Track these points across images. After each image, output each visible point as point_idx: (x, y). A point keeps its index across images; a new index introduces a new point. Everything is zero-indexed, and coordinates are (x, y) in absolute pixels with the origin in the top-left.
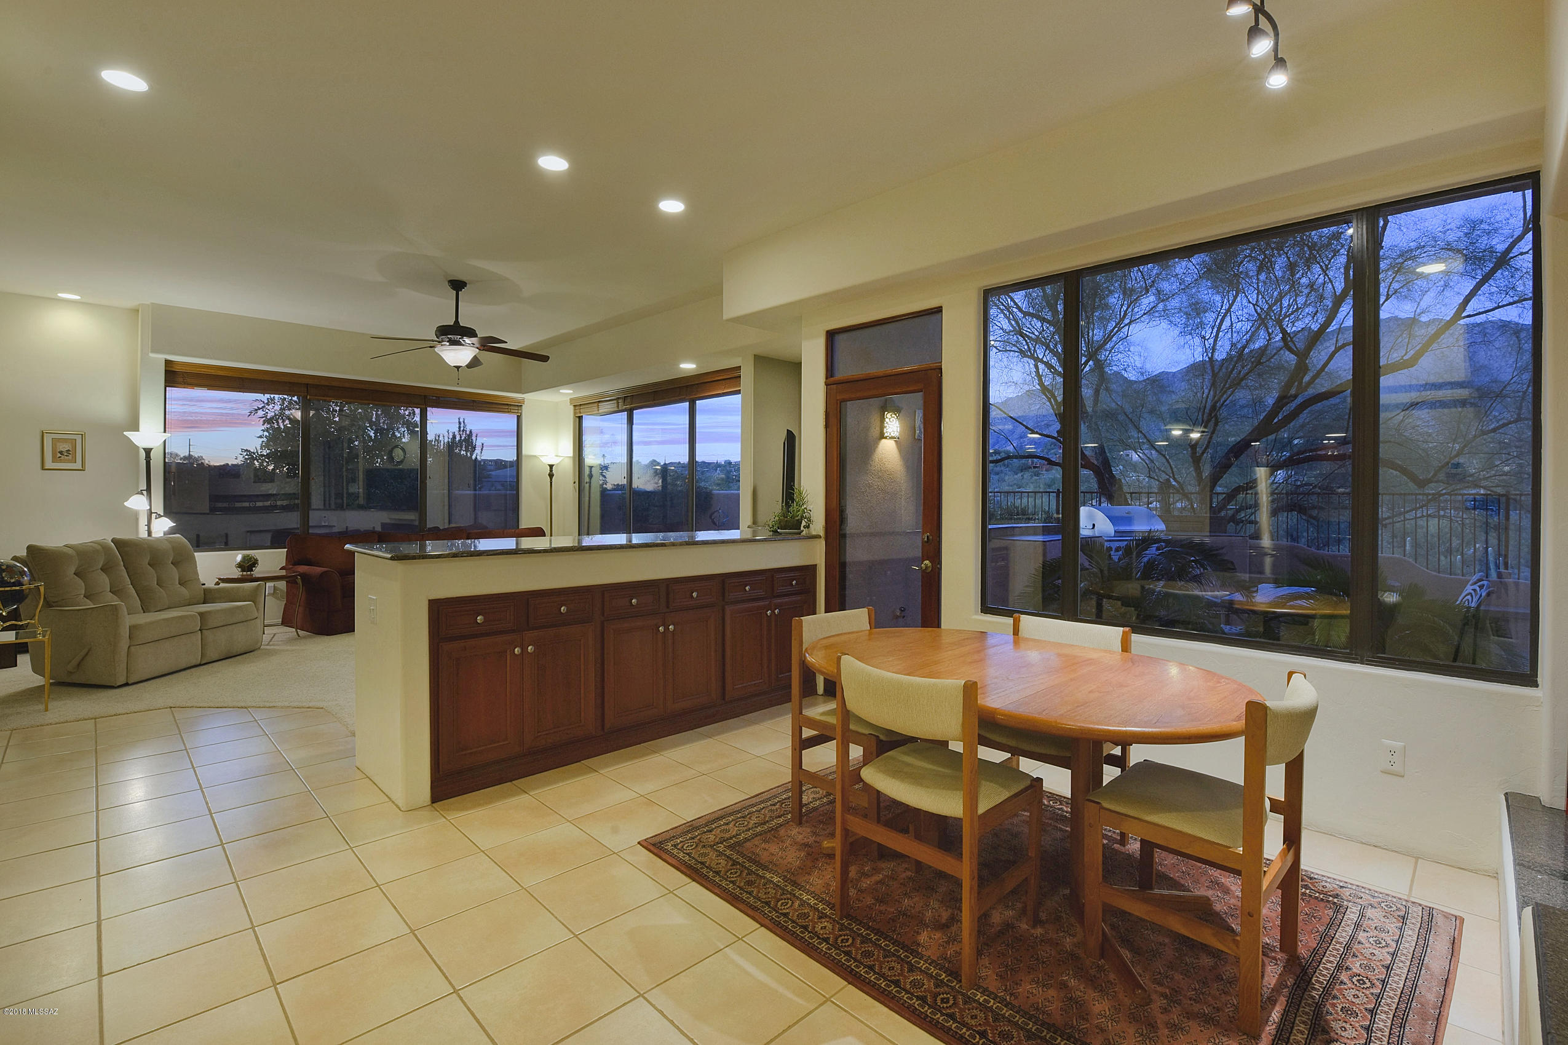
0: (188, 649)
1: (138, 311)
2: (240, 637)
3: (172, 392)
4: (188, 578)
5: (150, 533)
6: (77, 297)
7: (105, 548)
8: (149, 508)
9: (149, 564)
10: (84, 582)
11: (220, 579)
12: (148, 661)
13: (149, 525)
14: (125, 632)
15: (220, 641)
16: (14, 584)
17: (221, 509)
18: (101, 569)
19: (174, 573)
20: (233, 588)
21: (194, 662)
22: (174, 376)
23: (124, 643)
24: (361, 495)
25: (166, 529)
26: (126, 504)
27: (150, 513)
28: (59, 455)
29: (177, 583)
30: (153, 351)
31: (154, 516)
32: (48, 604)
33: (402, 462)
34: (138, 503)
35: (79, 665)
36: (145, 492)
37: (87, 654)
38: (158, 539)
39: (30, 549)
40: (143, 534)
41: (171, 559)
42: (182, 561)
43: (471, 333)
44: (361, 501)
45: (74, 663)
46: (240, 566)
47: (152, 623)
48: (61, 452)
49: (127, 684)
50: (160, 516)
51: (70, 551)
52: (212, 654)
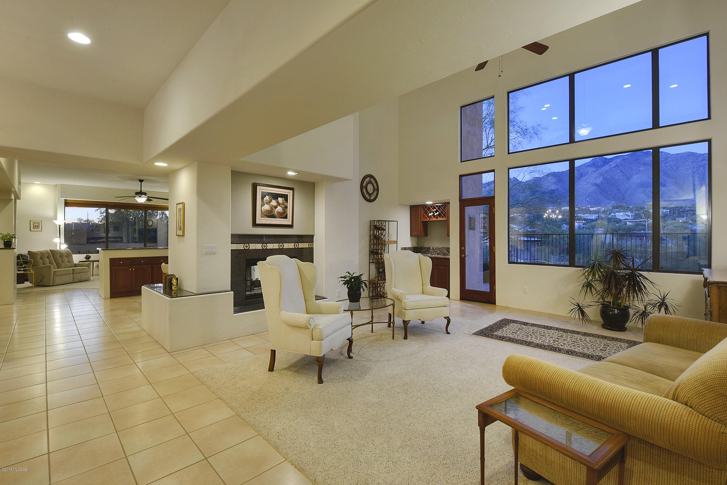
0: (70, 278)
1: (57, 185)
2: (84, 276)
3: (67, 208)
4: (70, 261)
5: (60, 249)
6: (40, 183)
7: (48, 252)
8: (60, 241)
9: (59, 257)
10: (42, 260)
11: (79, 261)
12: (58, 280)
13: (60, 246)
14: (53, 273)
15: (78, 276)
16: (26, 259)
17: (90, 243)
18: (47, 257)
19: (66, 259)
20: (82, 263)
21: (71, 282)
22: (67, 204)
23: (52, 276)
24: (137, 238)
25: (65, 248)
26: (53, 240)
27: (60, 243)
28: (35, 227)
29: (67, 261)
30: (61, 198)
31: (61, 244)
32: (33, 266)
33: (152, 226)
34: (57, 240)
35: (41, 281)
36: (59, 237)
37: (43, 278)
38: (62, 250)
39: (28, 251)
40: (58, 249)
41: (66, 255)
42: (68, 256)
43: (145, 194)
44: (137, 240)
45: (40, 279)
46: (85, 258)
47: (59, 271)
48: (35, 226)
49: (53, 286)
50: (63, 244)
51: (39, 253)
52: (76, 280)
